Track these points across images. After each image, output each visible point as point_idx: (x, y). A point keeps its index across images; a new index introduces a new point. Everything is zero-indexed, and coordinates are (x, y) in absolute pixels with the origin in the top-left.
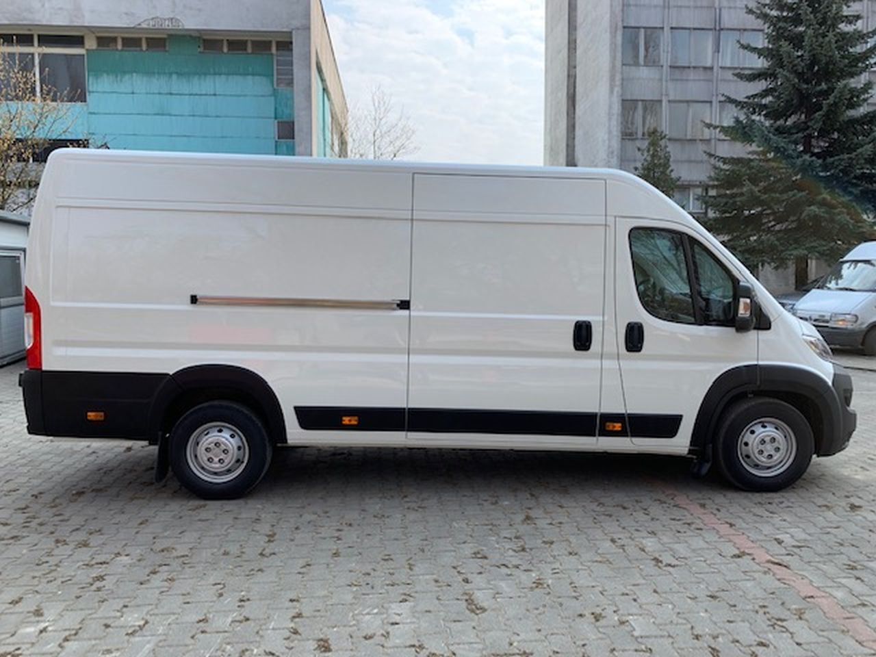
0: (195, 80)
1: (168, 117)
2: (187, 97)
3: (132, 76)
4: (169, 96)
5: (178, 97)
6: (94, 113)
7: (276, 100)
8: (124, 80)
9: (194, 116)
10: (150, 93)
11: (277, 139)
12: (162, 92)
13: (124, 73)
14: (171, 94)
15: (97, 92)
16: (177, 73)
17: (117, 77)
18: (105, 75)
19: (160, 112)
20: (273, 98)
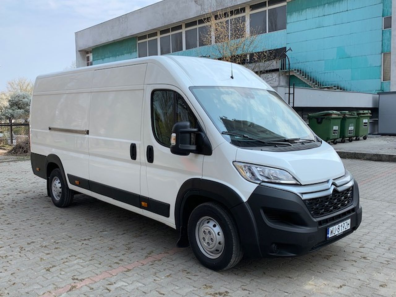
0: (337, 5)
1: (322, 28)
2: (332, 15)
3: (306, 10)
4: (324, 17)
5: (328, 16)
6: (289, 33)
7: (383, 5)
8: (302, 13)
9: (335, 25)
10: (314, 18)
11: (383, 29)
12: (320, 16)
13: (302, 10)
14: (324, 16)
15: (291, 22)
16: (328, 3)
17: (299, 12)
18: (294, 13)
19: (319, 27)
20: (382, 4)
